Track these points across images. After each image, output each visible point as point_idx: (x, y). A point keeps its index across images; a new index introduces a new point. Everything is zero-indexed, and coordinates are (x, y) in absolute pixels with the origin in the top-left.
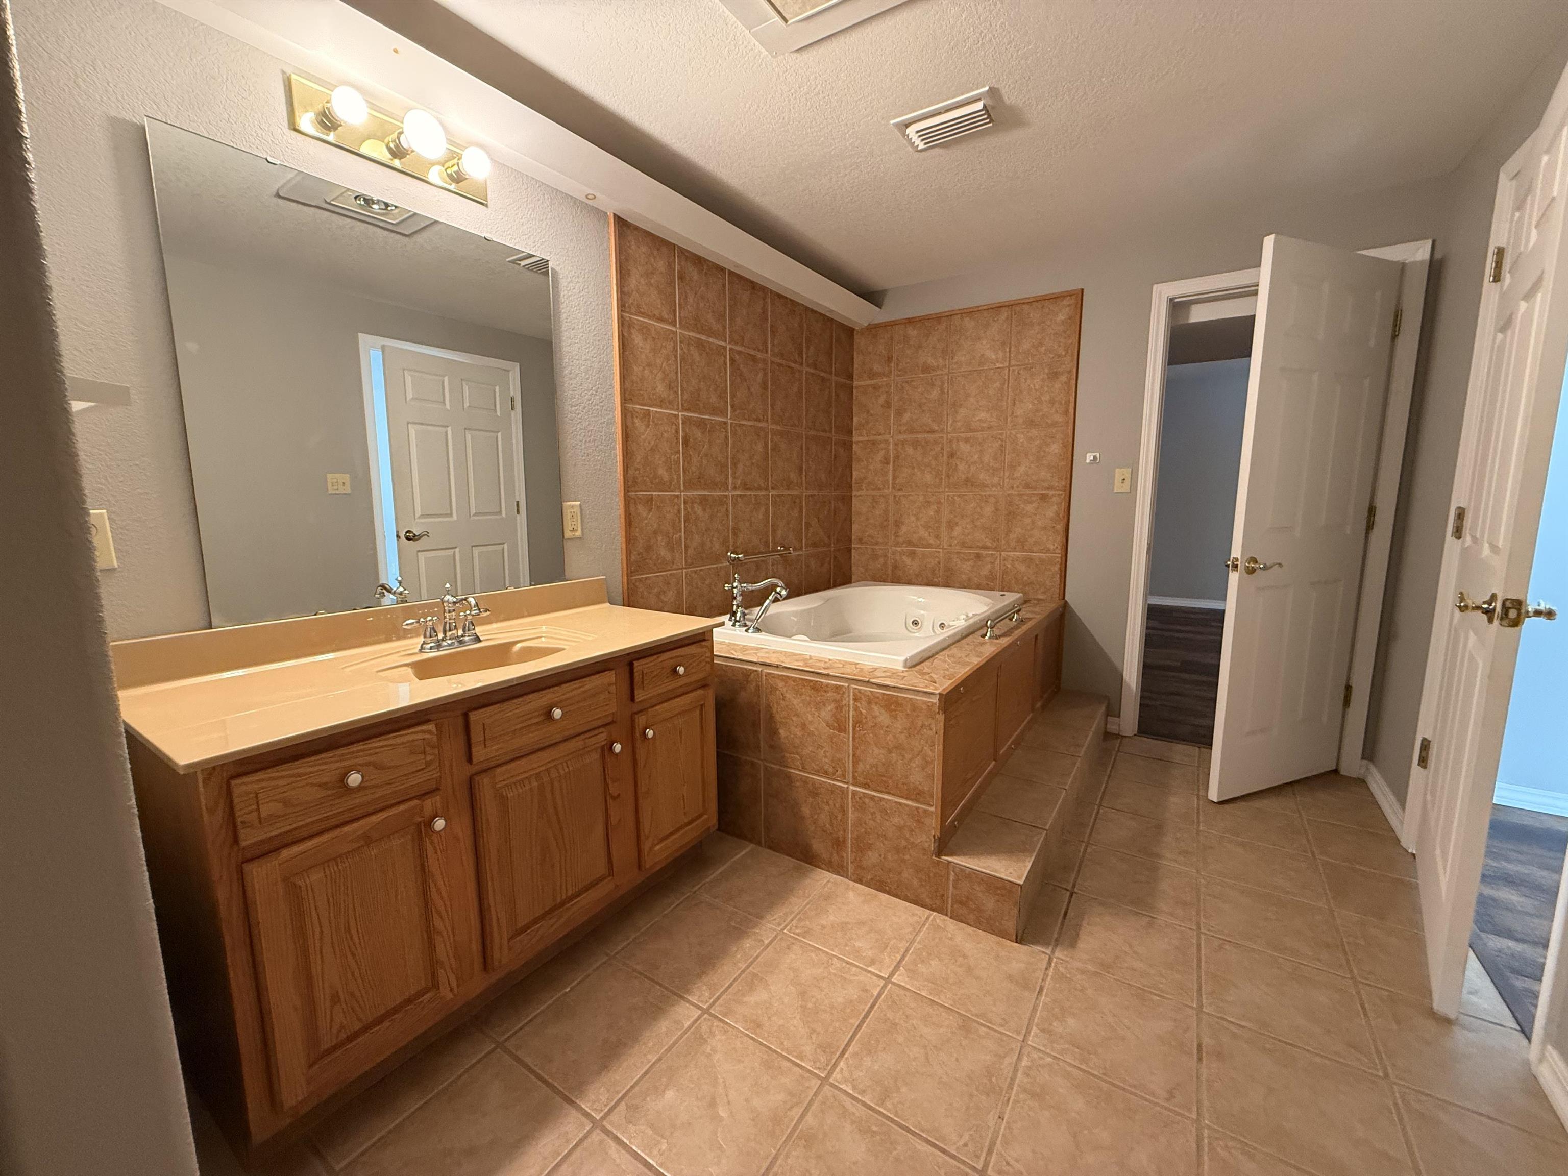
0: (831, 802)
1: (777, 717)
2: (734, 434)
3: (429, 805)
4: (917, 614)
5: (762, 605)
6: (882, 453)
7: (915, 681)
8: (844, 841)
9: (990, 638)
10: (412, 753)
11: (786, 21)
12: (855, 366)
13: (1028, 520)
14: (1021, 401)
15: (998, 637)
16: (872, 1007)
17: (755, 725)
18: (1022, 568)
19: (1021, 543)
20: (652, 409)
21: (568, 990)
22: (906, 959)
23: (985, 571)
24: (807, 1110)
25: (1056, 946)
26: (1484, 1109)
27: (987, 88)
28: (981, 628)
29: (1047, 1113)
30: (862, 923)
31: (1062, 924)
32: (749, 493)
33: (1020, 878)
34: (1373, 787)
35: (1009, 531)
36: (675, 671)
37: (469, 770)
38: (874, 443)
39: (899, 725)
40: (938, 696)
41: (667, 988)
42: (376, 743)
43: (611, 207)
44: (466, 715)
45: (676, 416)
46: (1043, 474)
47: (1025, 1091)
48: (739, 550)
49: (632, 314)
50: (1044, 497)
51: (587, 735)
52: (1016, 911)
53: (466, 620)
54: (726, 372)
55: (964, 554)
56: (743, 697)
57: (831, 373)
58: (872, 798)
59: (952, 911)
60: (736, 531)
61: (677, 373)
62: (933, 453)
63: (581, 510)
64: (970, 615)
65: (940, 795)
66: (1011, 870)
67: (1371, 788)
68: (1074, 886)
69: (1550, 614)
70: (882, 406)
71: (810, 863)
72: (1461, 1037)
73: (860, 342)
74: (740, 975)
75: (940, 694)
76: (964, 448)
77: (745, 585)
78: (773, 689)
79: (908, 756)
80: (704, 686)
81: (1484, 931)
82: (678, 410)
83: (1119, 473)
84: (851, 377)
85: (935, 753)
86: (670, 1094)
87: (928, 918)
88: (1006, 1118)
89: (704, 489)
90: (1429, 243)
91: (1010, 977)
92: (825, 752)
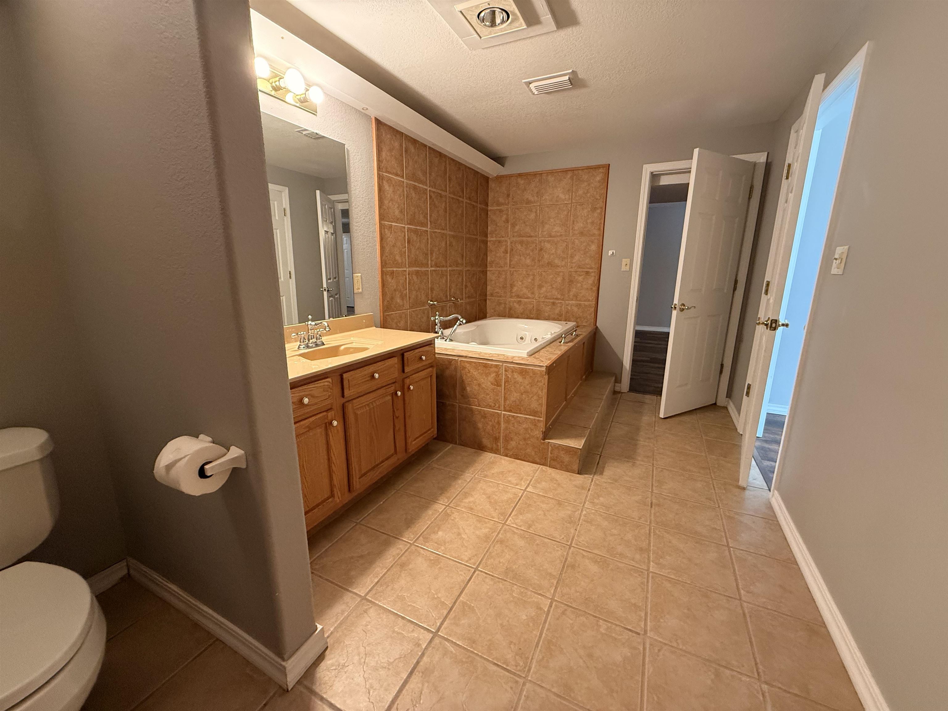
0: (493, 420)
1: (466, 382)
2: (431, 237)
3: (330, 414)
4: (522, 334)
5: (453, 327)
6: (504, 247)
7: (532, 361)
8: (499, 438)
9: (563, 343)
10: (324, 391)
11: (481, 38)
12: (490, 198)
13: (579, 285)
14: (577, 222)
15: (567, 343)
16: (520, 499)
17: (454, 386)
18: (575, 309)
19: (576, 296)
20: (393, 224)
21: (382, 503)
22: (532, 483)
23: (557, 311)
24: (498, 533)
25: (595, 474)
26: (751, 513)
27: (571, 71)
28: (559, 338)
29: (594, 527)
30: (510, 471)
31: (597, 467)
32: (438, 269)
33: (580, 446)
34: (730, 409)
35: (569, 291)
36: (421, 358)
37: (344, 400)
38: (499, 242)
39: (526, 382)
40: (545, 367)
41: (427, 500)
42: (311, 386)
43: (374, 113)
44: (341, 376)
45: (404, 227)
46: (588, 261)
47: (585, 521)
48: (434, 300)
49: (384, 172)
50: (587, 273)
51: (387, 387)
52: (578, 461)
53: (318, 334)
54: (427, 203)
55: (546, 302)
56: (448, 373)
57: (477, 202)
58: (513, 416)
59: (550, 464)
60: (432, 289)
61: (404, 204)
62: (531, 248)
63: (361, 278)
64: (553, 332)
65: (545, 412)
66: (576, 444)
67: (729, 410)
68: (601, 453)
69: (787, 325)
70: (504, 222)
71: (482, 450)
72: (748, 493)
73: (492, 185)
74: (459, 493)
75: (546, 366)
76: (548, 246)
77: (442, 318)
78: (464, 368)
79: (530, 396)
80: (432, 367)
81: (763, 460)
82: (405, 224)
83: (625, 261)
84: (487, 205)
85: (543, 394)
86: (440, 533)
87: (539, 468)
88: (578, 529)
89: (417, 267)
90: (766, 153)
91: (576, 486)
92: (490, 397)
